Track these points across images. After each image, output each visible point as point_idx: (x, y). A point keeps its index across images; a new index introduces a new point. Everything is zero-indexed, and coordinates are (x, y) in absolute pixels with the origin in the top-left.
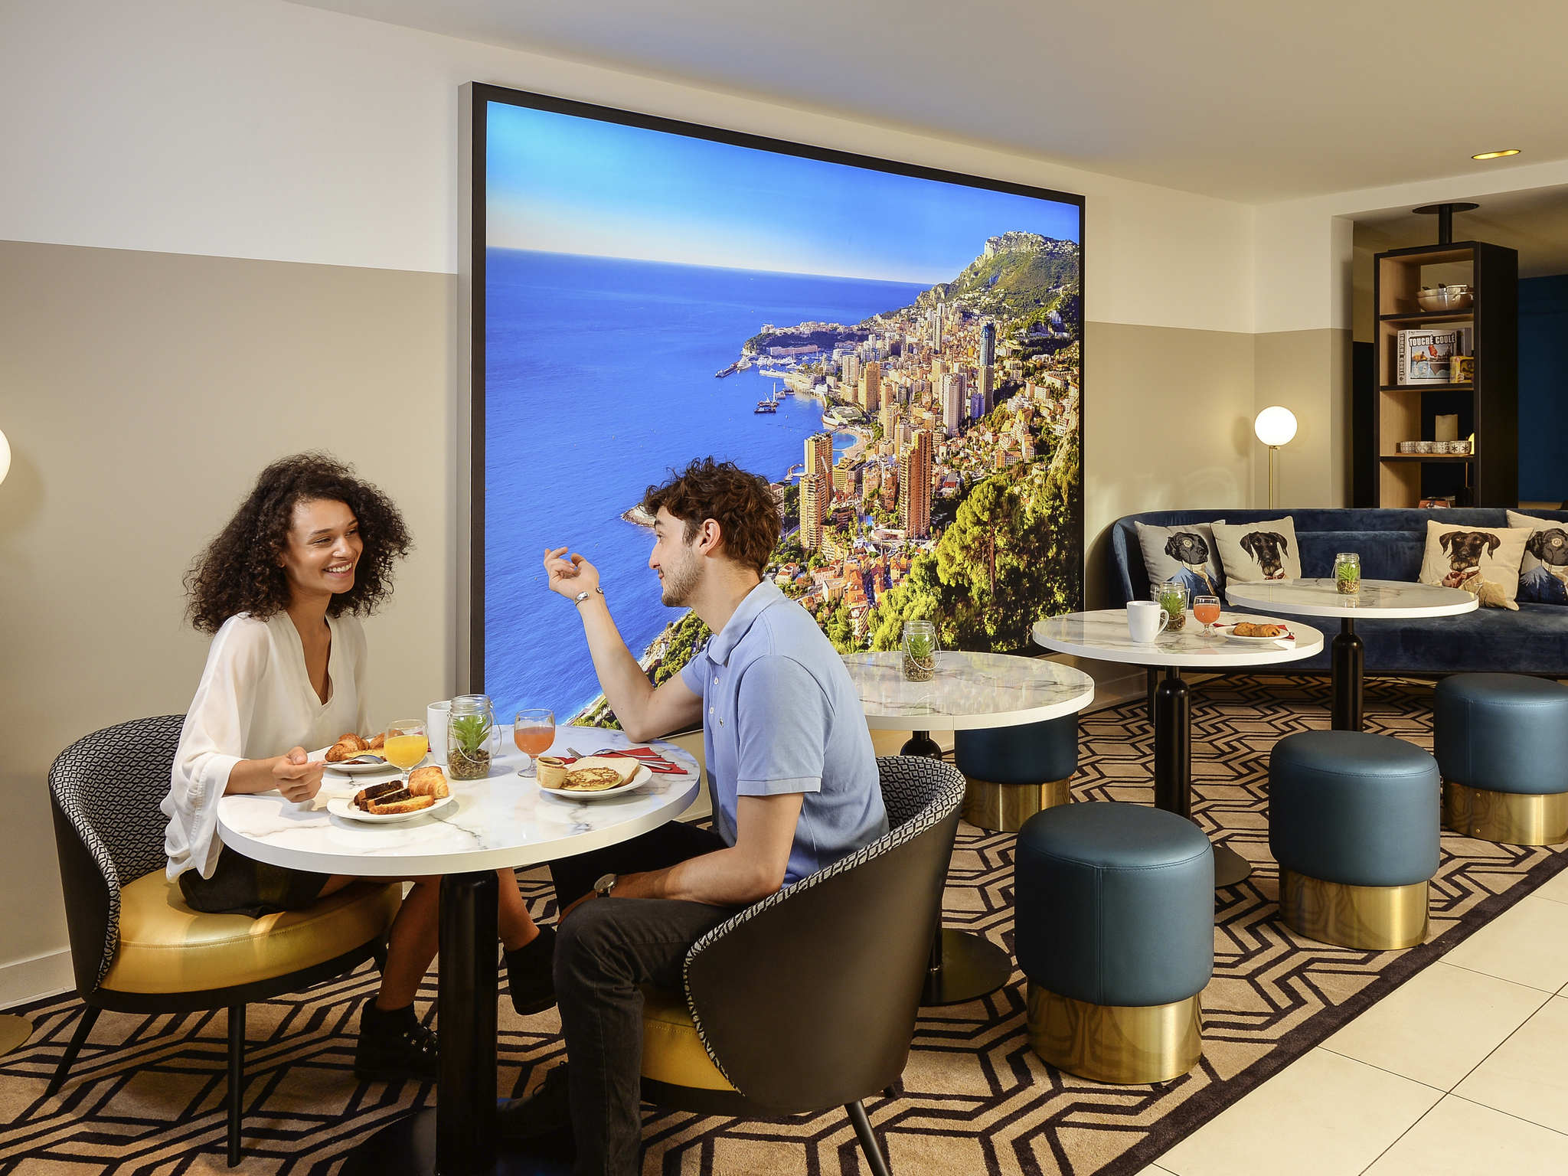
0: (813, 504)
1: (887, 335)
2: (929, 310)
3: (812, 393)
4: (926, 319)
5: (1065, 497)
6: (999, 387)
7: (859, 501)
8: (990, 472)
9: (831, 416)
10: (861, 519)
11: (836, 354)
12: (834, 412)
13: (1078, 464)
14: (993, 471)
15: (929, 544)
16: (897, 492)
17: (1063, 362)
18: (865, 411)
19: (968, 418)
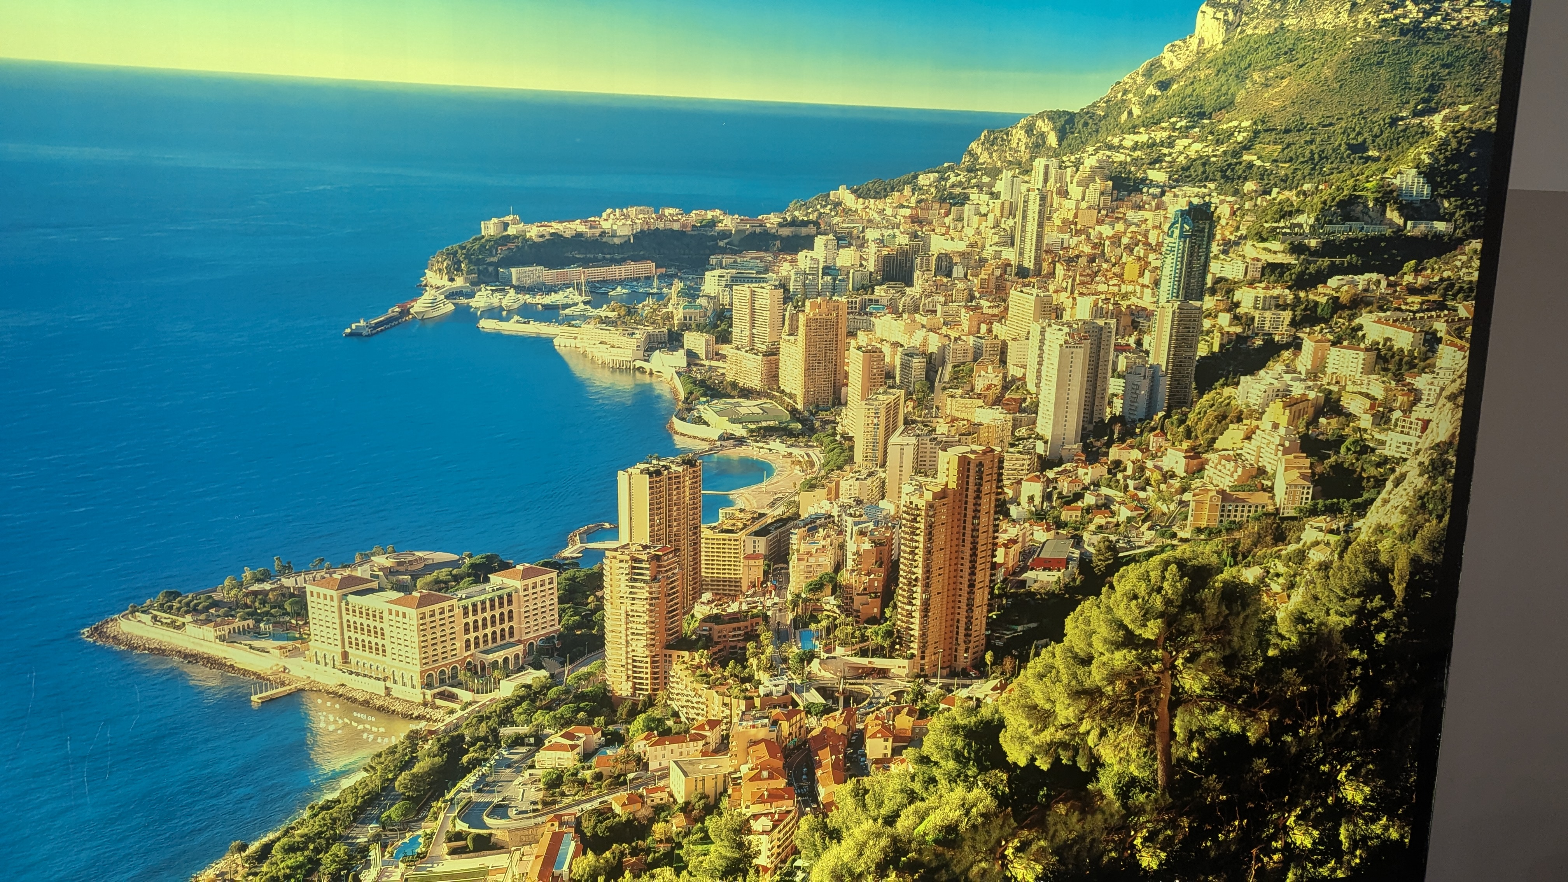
0: (642, 606)
1: (871, 234)
2: (1007, 175)
3: (641, 370)
4: (995, 196)
5: (1399, 590)
6: (1216, 349)
7: (776, 600)
8: (1174, 535)
9: (700, 421)
10: (782, 637)
11: (712, 280)
12: (707, 411)
13: (1447, 518)
14: (1181, 534)
15: (982, 689)
16: (892, 578)
17: (1427, 290)
18: (800, 407)
19: (1114, 419)
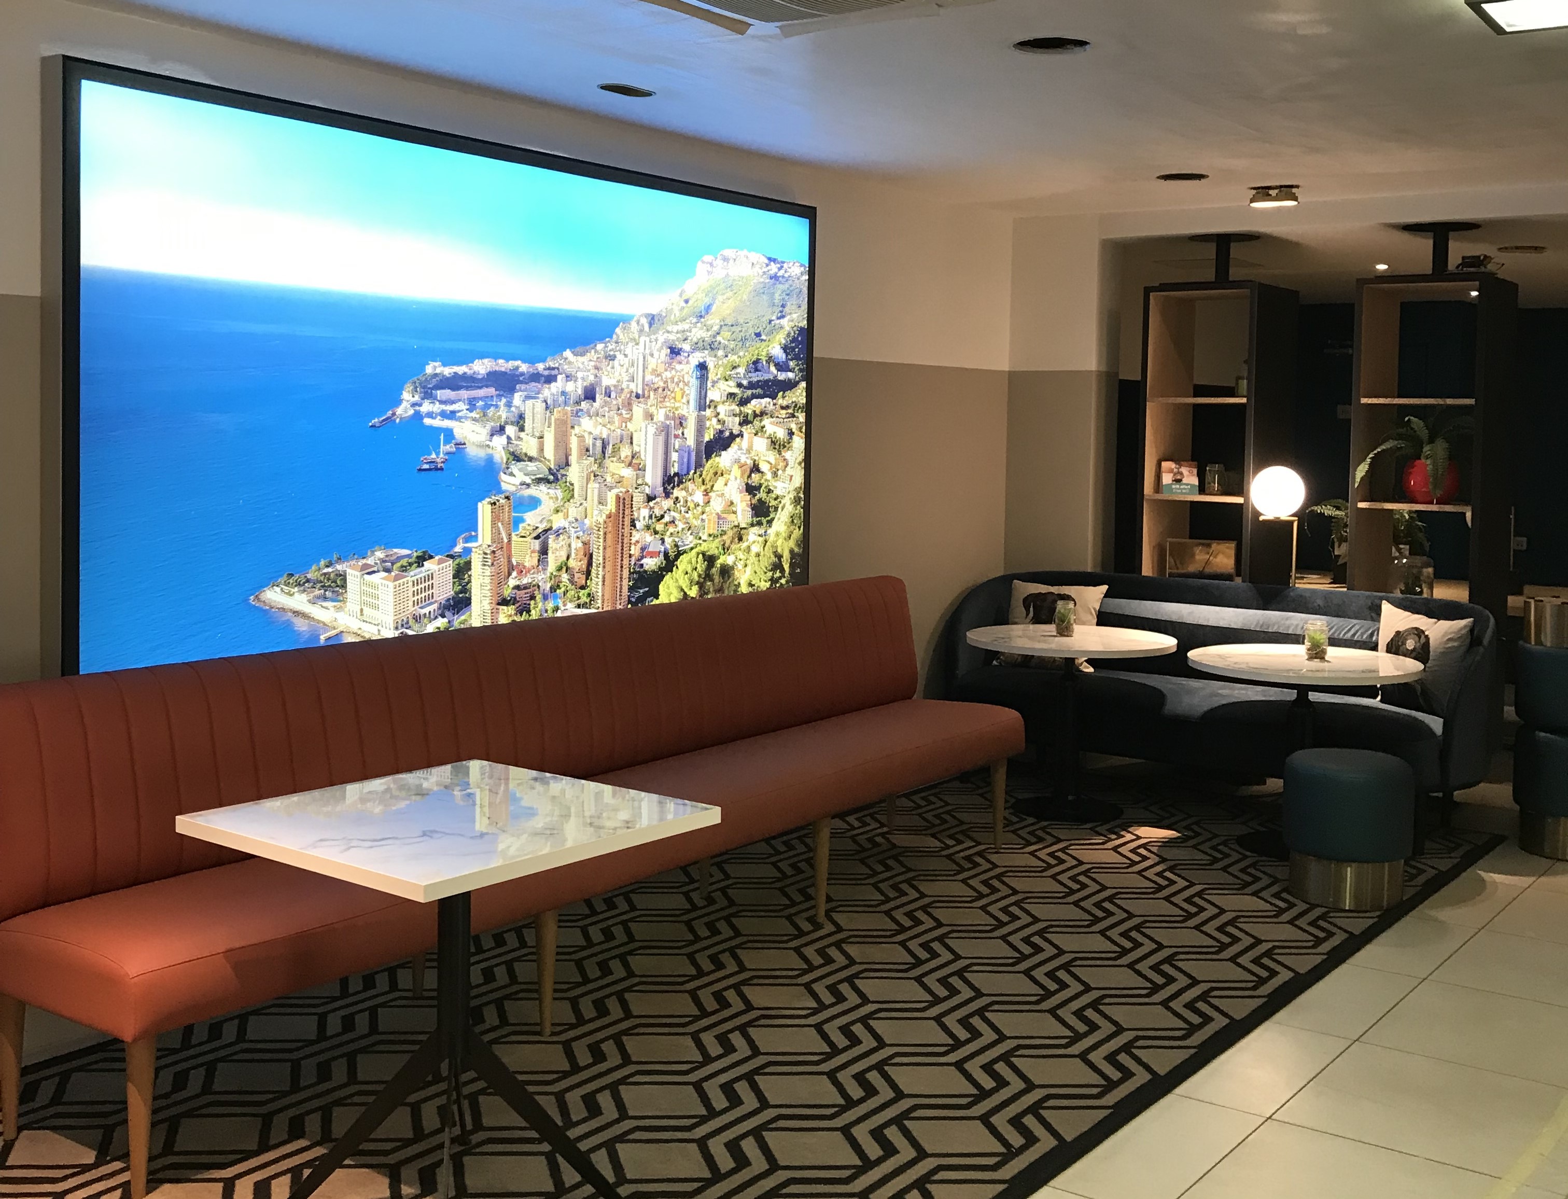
0: (487, 580)
1: (580, 375)
2: (630, 345)
3: (488, 446)
4: (626, 356)
5: (786, 567)
6: (712, 437)
7: (543, 576)
8: (700, 538)
9: (512, 474)
10: (545, 598)
11: (517, 398)
12: (515, 468)
13: (802, 527)
14: (703, 538)
16: (590, 564)
17: (787, 407)
18: (552, 467)
19: (676, 474)
